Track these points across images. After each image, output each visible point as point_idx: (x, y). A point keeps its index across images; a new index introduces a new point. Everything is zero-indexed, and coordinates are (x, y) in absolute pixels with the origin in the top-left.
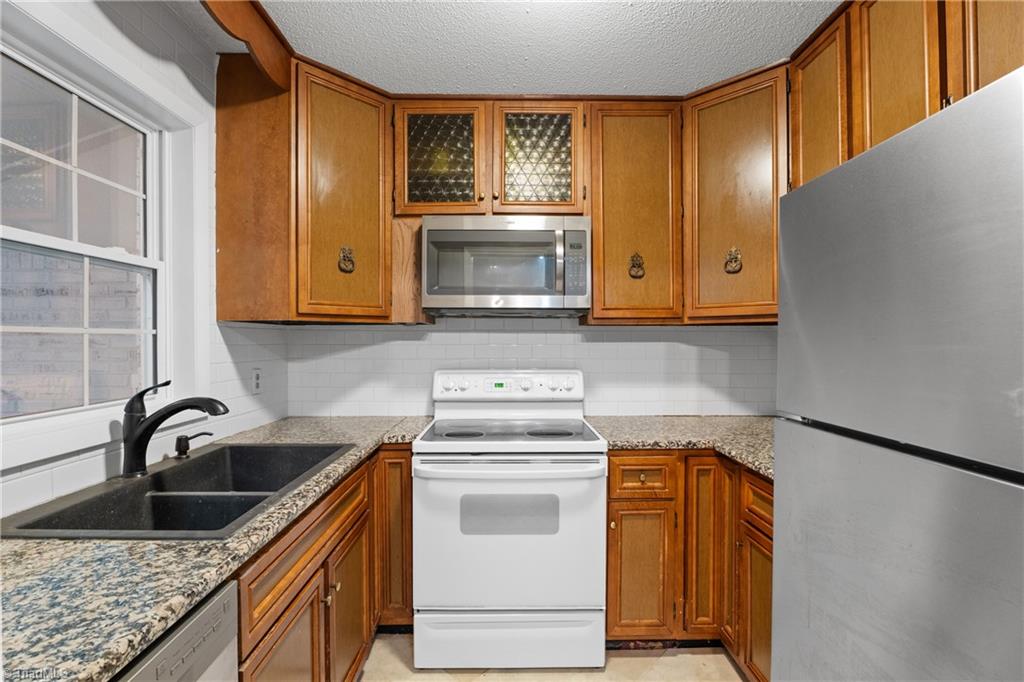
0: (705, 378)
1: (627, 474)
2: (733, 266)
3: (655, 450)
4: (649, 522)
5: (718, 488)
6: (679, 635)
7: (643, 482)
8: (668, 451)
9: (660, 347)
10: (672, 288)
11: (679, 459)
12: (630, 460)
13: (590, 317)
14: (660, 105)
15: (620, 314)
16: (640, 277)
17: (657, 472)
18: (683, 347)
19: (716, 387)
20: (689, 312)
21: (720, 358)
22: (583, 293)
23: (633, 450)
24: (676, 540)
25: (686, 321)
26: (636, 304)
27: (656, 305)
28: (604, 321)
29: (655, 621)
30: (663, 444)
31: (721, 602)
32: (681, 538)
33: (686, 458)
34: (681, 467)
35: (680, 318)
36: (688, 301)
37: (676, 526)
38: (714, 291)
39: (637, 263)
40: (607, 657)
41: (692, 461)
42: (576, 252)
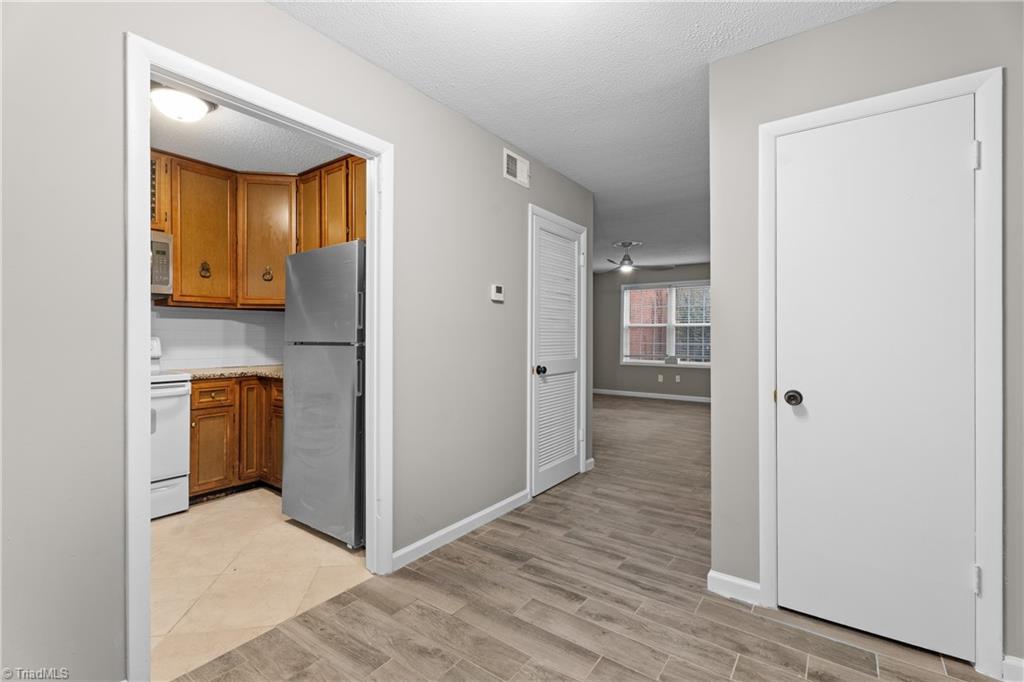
0: (249, 342)
1: (202, 394)
2: (268, 277)
3: (221, 378)
4: (217, 421)
5: (259, 396)
6: (236, 483)
7: (213, 398)
8: (229, 378)
9: (221, 322)
10: (230, 286)
11: (236, 383)
12: (204, 385)
13: (170, 300)
14: (222, 172)
15: (193, 299)
16: (208, 277)
17: (222, 391)
18: (235, 323)
19: (257, 348)
20: (241, 301)
21: (260, 331)
22: (167, 283)
23: (207, 379)
24: (234, 429)
25: (239, 306)
26: (204, 293)
27: (220, 295)
28: (180, 304)
29: (221, 478)
30: (226, 375)
31: (261, 458)
32: (237, 427)
33: (240, 383)
34: (237, 388)
35: (235, 304)
36: (240, 294)
37: (234, 421)
38: (256, 290)
39: (205, 269)
40: (190, 505)
41: (244, 384)
42: (161, 257)
